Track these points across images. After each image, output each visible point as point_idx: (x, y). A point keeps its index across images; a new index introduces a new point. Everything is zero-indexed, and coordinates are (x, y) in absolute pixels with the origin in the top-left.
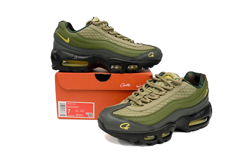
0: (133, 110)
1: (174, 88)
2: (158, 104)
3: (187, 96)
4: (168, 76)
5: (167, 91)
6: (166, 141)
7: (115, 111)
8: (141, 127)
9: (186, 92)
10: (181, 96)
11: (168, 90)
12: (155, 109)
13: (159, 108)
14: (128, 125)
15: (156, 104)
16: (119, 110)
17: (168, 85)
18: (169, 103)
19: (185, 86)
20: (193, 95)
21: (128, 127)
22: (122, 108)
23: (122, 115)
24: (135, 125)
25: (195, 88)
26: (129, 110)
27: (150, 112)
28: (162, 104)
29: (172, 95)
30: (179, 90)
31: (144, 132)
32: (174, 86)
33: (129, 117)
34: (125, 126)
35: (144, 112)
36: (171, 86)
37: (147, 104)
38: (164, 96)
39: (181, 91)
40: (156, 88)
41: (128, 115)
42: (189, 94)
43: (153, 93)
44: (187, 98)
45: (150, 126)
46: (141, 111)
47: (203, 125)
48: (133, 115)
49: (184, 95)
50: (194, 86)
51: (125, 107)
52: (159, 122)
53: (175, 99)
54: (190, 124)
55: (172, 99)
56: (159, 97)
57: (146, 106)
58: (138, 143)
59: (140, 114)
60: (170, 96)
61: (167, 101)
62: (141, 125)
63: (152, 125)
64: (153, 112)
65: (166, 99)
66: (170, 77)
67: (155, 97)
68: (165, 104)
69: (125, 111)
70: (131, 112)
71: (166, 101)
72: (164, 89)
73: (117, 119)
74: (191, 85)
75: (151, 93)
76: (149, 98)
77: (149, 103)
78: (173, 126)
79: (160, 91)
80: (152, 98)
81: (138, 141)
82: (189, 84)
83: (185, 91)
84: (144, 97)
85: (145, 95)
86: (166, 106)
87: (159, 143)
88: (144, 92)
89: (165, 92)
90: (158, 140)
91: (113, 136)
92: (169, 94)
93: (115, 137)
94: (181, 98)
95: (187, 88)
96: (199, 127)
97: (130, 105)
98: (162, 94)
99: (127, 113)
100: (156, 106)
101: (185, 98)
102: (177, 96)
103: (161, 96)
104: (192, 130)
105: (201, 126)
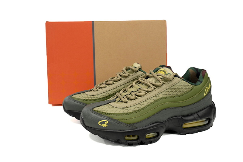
0: (116, 106)
1: (164, 84)
2: (143, 101)
3: (179, 94)
4: (162, 72)
5: (155, 88)
6: (151, 143)
7: (97, 107)
8: (120, 125)
9: (178, 89)
10: (171, 94)
11: (157, 86)
12: (139, 106)
13: (144, 106)
14: (107, 122)
15: (142, 101)
16: (101, 106)
17: (158, 81)
18: (156, 101)
19: (177, 83)
20: (186, 93)
21: (106, 124)
22: (105, 105)
23: (102, 111)
24: (115, 123)
25: (190, 84)
26: (111, 107)
27: (133, 109)
28: (148, 101)
29: (161, 92)
30: (169, 87)
31: (124, 131)
32: (164, 82)
33: (109, 113)
34: (103, 123)
35: (127, 109)
36: (161, 81)
37: (131, 101)
38: (152, 92)
39: (172, 88)
40: (146, 85)
41: (109, 112)
42: (181, 91)
43: (141, 89)
44: (179, 96)
45: (131, 124)
46: (124, 108)
47: (203, 128)
48: (113, 112)
49: (175, 93)
50: (188, 83)
51: (108, 103)
52: (142, 121)
53: (165, 96)
54: (185, 126)
55: (161, 96)
56: (146, 94)
57: (130, 103)
58: (118, 142)
59: (122, 111)
60: (158, 93)
61: (155, 98)
62: (121, 123)
63: (134, 123)
64: (136, 109)
65: (154, 96)
66: (164, 72)
67: (141, 93)
68: (152, 101)
69: (107, 107)
70: (112, 109)
71: (153, 98)
72: (153, 85)
73: (96, 116)
74: (185, 81)
75: (139, 89)
76: (136, 95)
77: (134, 99)
78: (162, 127)
79: (149, 87)
80: (138, 95)
81: (118, 140)
82: (183, 80)
83: (176, 88)
84: (130, 94)
85: (133, 92)
86: (152, 103)
87: (142, 143)
88: (134, 88)
89: (153, 88)
90: (141, 140)
91: (92, 133)
92: (158, 90)
93: (94, 134)
94: (172, 96)
95: (179, 85)
96: (197, 130)
97: (115, 101)
98: (150, 91)
99: (108, 109)
100: (141, 104)
101: (177, 96)
102: (167, 93)
103: (148, 92)
104: (187, 132)
105: (200, 129)
